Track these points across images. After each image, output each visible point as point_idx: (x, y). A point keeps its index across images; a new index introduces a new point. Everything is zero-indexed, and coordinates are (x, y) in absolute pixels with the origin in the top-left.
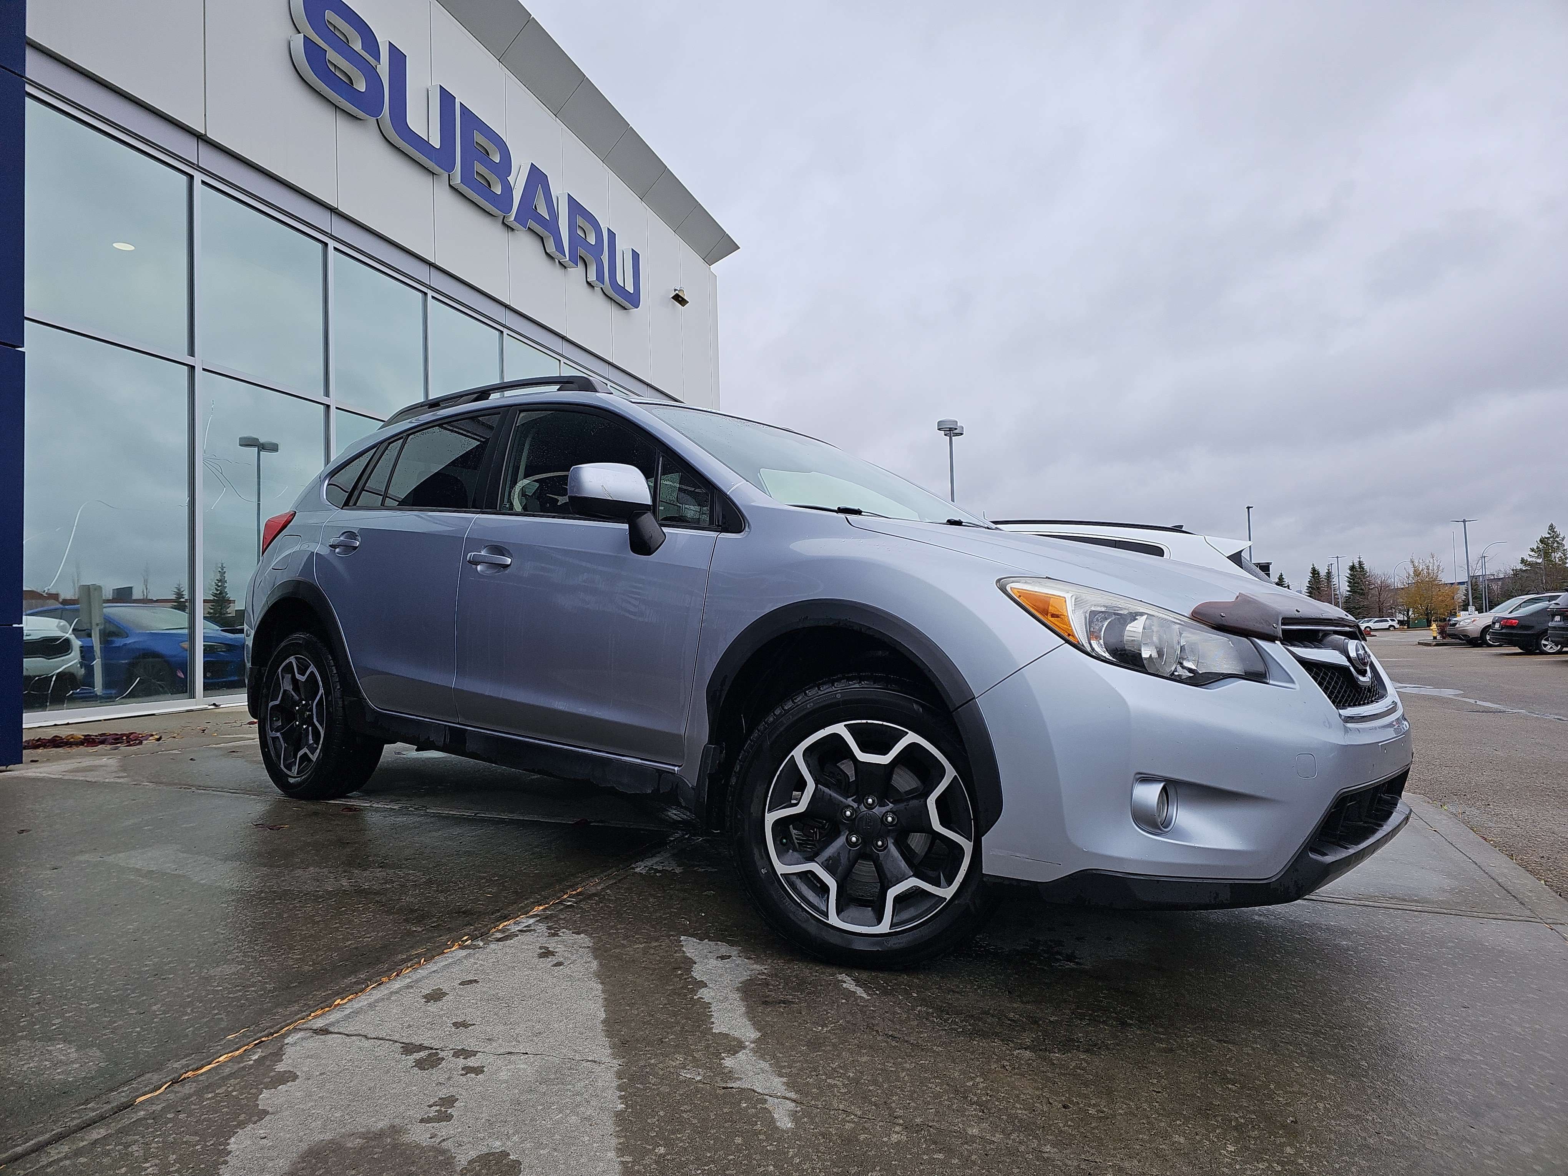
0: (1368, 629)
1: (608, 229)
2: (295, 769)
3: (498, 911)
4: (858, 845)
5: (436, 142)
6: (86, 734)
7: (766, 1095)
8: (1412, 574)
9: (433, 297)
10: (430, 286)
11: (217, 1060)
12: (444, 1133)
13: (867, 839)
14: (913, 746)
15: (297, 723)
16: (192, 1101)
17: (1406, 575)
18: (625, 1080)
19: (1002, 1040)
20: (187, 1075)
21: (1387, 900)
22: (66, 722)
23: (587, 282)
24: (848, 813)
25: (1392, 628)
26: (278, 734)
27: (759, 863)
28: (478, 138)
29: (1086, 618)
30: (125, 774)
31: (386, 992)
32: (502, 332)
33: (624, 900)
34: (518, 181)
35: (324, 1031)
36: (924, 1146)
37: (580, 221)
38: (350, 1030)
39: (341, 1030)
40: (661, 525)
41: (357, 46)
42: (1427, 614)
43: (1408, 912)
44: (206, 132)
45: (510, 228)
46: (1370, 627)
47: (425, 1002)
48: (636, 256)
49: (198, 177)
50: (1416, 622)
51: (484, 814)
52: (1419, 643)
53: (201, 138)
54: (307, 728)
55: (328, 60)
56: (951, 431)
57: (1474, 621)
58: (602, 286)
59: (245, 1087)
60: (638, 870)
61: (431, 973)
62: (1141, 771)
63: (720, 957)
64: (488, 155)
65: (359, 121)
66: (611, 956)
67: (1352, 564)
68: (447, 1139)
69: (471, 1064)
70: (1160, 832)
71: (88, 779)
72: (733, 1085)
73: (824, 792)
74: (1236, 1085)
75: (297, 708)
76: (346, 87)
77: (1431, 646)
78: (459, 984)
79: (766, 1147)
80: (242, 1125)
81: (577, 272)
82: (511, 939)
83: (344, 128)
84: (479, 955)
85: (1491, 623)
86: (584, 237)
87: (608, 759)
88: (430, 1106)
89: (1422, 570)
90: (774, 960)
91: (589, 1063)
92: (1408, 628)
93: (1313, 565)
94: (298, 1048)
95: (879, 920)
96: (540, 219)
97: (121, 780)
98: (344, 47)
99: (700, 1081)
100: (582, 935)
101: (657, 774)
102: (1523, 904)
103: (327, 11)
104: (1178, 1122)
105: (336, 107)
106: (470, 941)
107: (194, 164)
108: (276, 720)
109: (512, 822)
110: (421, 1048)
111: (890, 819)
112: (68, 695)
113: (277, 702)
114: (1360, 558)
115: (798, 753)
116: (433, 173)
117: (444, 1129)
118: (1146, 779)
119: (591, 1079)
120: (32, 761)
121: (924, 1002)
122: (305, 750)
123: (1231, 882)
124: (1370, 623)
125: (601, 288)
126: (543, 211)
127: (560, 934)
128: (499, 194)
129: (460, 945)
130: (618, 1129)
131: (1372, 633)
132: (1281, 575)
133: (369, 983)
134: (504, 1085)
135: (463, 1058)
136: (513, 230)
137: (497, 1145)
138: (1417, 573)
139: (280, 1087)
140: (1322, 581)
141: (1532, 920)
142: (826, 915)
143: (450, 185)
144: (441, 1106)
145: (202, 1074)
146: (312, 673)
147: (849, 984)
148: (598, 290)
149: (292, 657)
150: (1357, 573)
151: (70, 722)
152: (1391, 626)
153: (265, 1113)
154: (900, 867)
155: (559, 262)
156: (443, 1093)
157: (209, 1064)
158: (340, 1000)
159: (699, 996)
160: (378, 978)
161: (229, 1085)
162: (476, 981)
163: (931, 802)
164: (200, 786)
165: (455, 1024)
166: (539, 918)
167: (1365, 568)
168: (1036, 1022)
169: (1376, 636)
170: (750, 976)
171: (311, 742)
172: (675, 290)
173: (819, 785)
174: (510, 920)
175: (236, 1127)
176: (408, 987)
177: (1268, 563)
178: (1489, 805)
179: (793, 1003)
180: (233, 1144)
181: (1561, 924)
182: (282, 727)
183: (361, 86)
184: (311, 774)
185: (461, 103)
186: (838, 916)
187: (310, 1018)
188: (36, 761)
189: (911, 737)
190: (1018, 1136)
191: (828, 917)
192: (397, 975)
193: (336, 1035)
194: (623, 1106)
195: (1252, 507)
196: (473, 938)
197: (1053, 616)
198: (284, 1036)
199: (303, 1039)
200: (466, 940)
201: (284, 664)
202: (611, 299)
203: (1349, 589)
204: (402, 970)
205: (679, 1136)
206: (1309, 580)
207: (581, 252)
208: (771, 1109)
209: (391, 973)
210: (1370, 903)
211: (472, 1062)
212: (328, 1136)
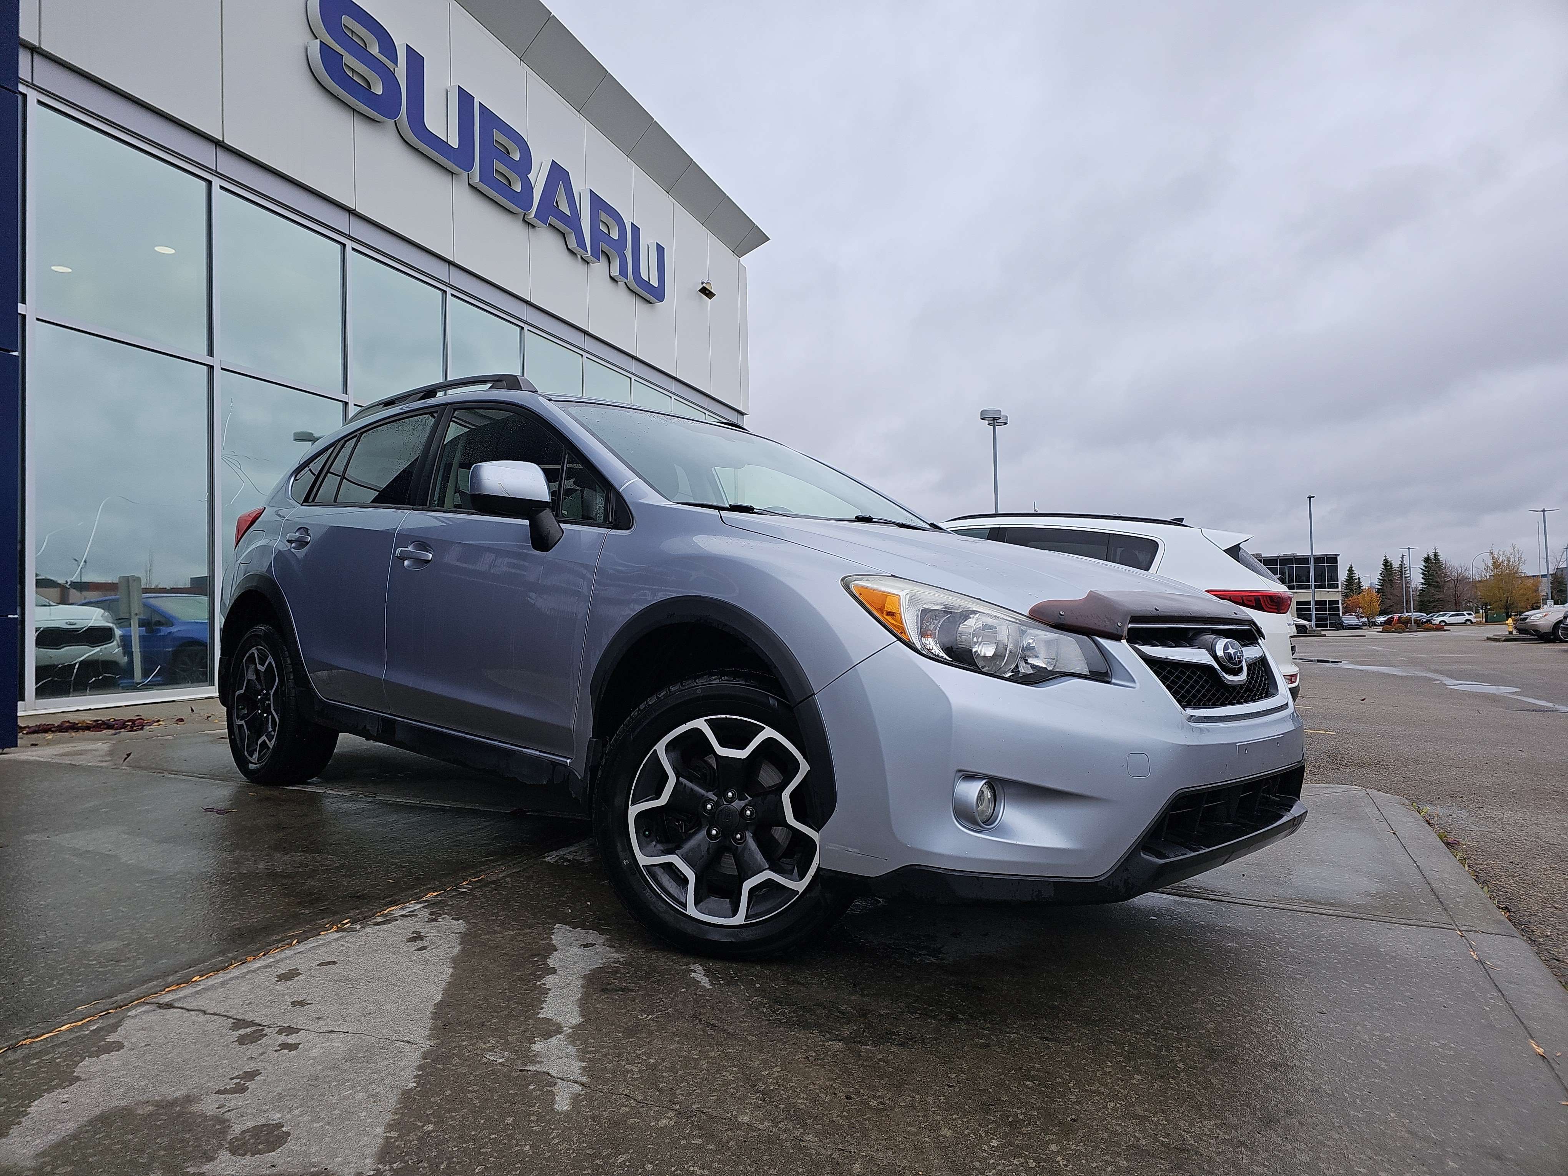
0: (1443, 624)
1: (632, 223)
2: (256, 755)
3: (391, 896)
4: (718, 838)
5: (454, 143)
6: (96, 719)
7: (558, 1078)
8: (1490, 565)
9: (452, 295)
10: (449, 284)
11: (59, 1029)
12: (232, 1104)
13: (727, 833)
14: (770, 741)
15: (259, 711)
16: (16, 1066)
17: (1484, 566)
18: (428, 1061)
19: (820, 1032)
20: (25, 1042)
21: (1301, 903)
22: (88, 708)
23: (611, 277)
24: (709, 806)
25: (1468, 623)
26: (243, 722)
27: (622, 854)
28: (498, 136)
29: (918, 616)
30: (110, 759)
31: (245, 970)
32: (523, 328)
33: (520, 887)
34: (538, 178)
35: (169, 1006)
36: (687, 1132)
37: (603, 216)
38: (194, 1005)
39: (184, 1006)
40: (559, 522)
41: (374, 49)
42: (1507, 608)
43: (1316, 915)
44: (223, 138)
45: (531, 225)
46: (1444, 622)
47: (277, 981)
48: (660, 250)
49: (216, 182)
50: (1495, 616)
51: (428, 802)
52: (1488, 639)
53: (219, 144)
54: (267, 717)
55: (345, 64)
56: (994, 420)
57: (1546, 615)
58: (626, 281)
59: (71, 1054)
60: (547, 859)
61: (295, 954)
62: (965, 769)
63: (584, 945)
64: (509, 153)
65: (378, 124)
66: (477, 942)
67: (1426, 556)
68: (232, 1110)
69: (290, 1041)
70: (981, 829)
71: (73, 763)
72: (531, 1068)
73: (685, 785)
74: (1035, 1082)
75: (259, 697)
76: (363, 92)
77: (1500, 641)
78: (318, 965)
79: (533, 1127)
80: (50, 1090)
81: (600, 267)
82: (390, 923)
83: (362, 132)
84: (351, 938)
85: (1562, 618)
86: (607, 233)
87: (512, 750)
88: (231, 1079)
89: (1502, 562)
90: (636, 949)
91: (402, 1043)
92: (1486, 621)
93: (1385, 557)
94: (137, 1020)
95: (735, 912)
96: (561, 216)
97: (104, 764)
98: (362, 53)
99: (501, 1064)
100: (461, 921)
101: (552, 766)
102: (1446, 910)
103: (344, 16)
104: (954, 1116)
105: (354, 110)
106: (350, 924)
107: (212, 170)
108: (242, 709)
109: (452, 810)
110: (252, 1023)
111: (748, 812)
112: (90, 682)
113: (242, 691)
114: (1435, 549)
115: (660, 748)
116: (452, 173)
117: (235, 1101)
118: (970, 776)
119: (396, 1059)
120: (32, 745)
121: (762, 992)
122: (264, 738)
123: (1057, 880)
124: (1445, 617)
125: (625, 283)
126: (565, 208)
127: (439, 920)
128: (519, 191)
129: (338, 927)
130: (398, 1106)
131: (1445, 628)
132: (1351, 567)
133: (233, 961)
134: (311, 1062)
135: (285, 1035)
136: (534, 227)
137: (276, 1117)
138: (1496, 565)
139: (103, 1056)
140: (1395, 573)
141: (1447, 926)
142: (684, 906)
143: (469, 184)
144: (242, 1079)
145: (37, 1042)
146: (270, 663)
147: (698, 974)
148: (621, 284)
149: (254, 648)
150: (1432, 565)
151: (92, 708)
152: (1467, 620)
153: (78, 1079)
154: (756, 860)
155: (582, 258)
156: (249, 1067)
157: (51, 1032)
158: (199, 977)
159: (543, 982)
160: (244, 957)
161: (57, 1052)
162: (334, 963)
163: (786, 796)
164: (173, 771)
165: (294, 1004)
166: (427, 904)
167: (1440, 559)
168: (864, 1015)
169: (1449, 630)
170: (604, 964)
171: (270, 729)
172: (703, 283)
173: (680, 778)
174: (399, 904)
175: (45, 1091)
176: (266, 967)
177: (1336, 555)
178: (1482, 807)
179: (632, 991)
180: (35, 1107)
181: (1475, 931)
182: (248, 715)
183: (378, 90)
184: (268, 761)
185: (480, 103)
186: (696, 907)
187: (163, 993)
188: (37, 745)
189: (768, 733)
190: (786, 1125)
191: (686, 908)
192: (264, 955)
193: (177, 1010)
194: (415, 1085)
195: (1314, 497)
196: (353, 922)
197: (889, 613)
198: (129, 1010)
199: (145, 1012)
200: (347, 923)
201: (247, 655)
202: (635, 293)
203: (1423, 581)
204: (271, 950)
205: (454, 1114)
206: (1381, 572)
207: (604, 246)
208: (555, 1092)
209: (258, 952)
210: (1281, 905)
211: (292, 1039)
212: (123, 1103)
